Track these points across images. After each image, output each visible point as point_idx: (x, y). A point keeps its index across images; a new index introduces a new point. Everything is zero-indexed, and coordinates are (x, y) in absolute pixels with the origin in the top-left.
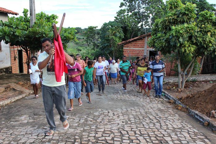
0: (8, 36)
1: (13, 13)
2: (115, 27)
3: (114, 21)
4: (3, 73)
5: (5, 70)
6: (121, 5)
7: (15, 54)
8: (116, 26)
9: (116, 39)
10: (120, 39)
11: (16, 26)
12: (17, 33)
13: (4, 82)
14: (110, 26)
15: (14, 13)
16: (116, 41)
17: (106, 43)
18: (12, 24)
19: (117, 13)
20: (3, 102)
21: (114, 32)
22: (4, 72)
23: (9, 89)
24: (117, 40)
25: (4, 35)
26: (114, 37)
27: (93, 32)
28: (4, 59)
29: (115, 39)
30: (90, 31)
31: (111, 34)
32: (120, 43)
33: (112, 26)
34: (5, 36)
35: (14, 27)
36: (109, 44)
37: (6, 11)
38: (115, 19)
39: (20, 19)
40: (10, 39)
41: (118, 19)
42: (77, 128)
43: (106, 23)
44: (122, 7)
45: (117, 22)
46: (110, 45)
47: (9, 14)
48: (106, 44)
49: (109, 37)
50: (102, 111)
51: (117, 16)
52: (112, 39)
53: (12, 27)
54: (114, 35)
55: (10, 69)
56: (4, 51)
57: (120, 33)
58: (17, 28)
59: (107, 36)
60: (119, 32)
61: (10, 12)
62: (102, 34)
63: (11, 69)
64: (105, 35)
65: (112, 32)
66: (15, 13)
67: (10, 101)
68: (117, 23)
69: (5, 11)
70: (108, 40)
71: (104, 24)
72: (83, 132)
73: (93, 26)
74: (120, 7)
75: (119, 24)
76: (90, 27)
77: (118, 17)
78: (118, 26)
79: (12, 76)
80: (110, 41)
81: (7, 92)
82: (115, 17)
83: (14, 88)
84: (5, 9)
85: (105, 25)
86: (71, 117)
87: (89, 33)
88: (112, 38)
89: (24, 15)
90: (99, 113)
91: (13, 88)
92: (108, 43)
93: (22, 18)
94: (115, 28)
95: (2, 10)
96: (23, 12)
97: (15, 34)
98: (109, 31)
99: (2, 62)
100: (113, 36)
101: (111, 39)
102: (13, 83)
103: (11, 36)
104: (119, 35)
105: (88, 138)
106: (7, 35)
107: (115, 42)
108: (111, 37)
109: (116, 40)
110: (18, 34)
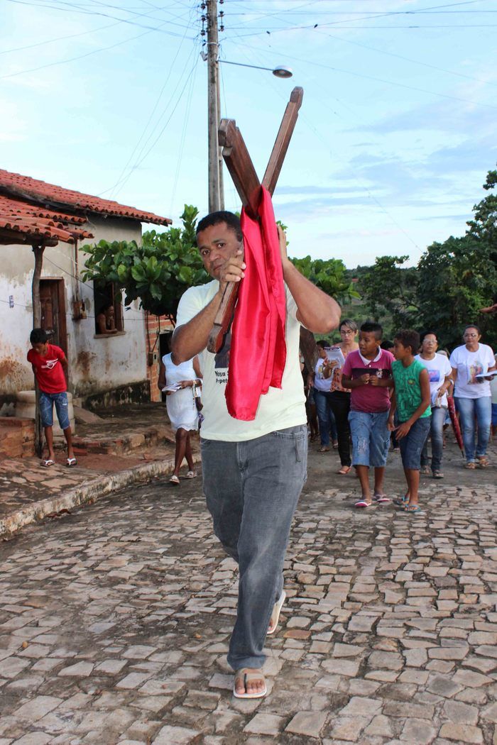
0: (158, 283)
1: (156, 220)
2: (468, 256)
3: (464, 235)
4: (127, 400)
5: (131, 390)
6: (488, 181)
7: (152, 347)
8: (472, 254)
9: (474, 297)
10: (486, 297)
11: (177, 256)
12: (181, 276)
13: (137, 422)
14: (452, 255)
15: (160, 220)
16: (473, 305)
17: (437, 311)
18: (165, 251)
19: (476, 208)
20: (154, 465)
21: (465, 272)
22: (130, 395)
23: (155, 439)
24: (478, 299)
25: (145, 282)
26: (465, 290)
27: (393, 275)
28: (130, 356)
29: (469, 297)
30: (384, 273)
31: (456, 279)
32: (488, 309)
33: (458, 254)
34: (149, 286)
35: (172, 258)
36: (448, 315)
37: (140, 215)
38: (469, 228)
39: (171, 237)
40: (162, 294)
41: (479, 230)
42: (377, 513)
43: (439, 245)
44: (492, 187)
45: (475, 238)
46: (453, 319)
47: (148, 222)
48: (440, 315)
49: (447, 290)
50: (440, 487)
51: (478, 217)
52: (459, 299)
53: (167, 259)
54: (468, 282)
55: (144, 389)
56: (130, 334)
57: (485, 277)
58: (179, 261)
59: (442, 289)
60: (482, 274)
61: (149, 217)
62: (423, 281)
63: (149, 389)
64: (434, 284)
65: (460, 274)
66: (163, 220)
67: (167, 467)
68: (475, 242)
69: (137, 216)
70: (445, 302)
71: (430, 249)
72: (395, 520)
73: (393, 256)
74: (486, 187)
75: (482, 244)
76: (383, 259)
77: (480, 222)
78: (481, 251)
79: (152, 408)
80: (453, 304)
81: (151, 446)
82: (469, 223)
83: (167, 437)
84: (134, 208)
85: (435, 249)
86: (353, 495)
87: (379, 278)
88: (461, 293)
89: (185, 224)
90: (432, 491)
91: (164, 437)
92: (446, 310)
93: (179, 234)
94: (471, 258)
95: (130, 213)
96: (184, 217)
97: (177, 277)
98: (449, 272)
99: (124, 366)
100: (462, 288)
101: (456, 297)
102: (162, 426)
103: (164, 284)
104: (484, 281)
105: (409, 529)
106: (156, 283)
107: (470, 306)
108: (455, 290)
109: (472, 300)
110: (184, 280)
